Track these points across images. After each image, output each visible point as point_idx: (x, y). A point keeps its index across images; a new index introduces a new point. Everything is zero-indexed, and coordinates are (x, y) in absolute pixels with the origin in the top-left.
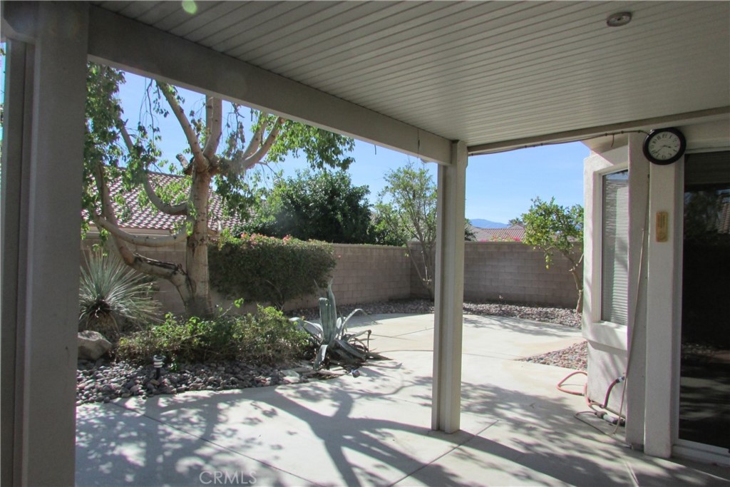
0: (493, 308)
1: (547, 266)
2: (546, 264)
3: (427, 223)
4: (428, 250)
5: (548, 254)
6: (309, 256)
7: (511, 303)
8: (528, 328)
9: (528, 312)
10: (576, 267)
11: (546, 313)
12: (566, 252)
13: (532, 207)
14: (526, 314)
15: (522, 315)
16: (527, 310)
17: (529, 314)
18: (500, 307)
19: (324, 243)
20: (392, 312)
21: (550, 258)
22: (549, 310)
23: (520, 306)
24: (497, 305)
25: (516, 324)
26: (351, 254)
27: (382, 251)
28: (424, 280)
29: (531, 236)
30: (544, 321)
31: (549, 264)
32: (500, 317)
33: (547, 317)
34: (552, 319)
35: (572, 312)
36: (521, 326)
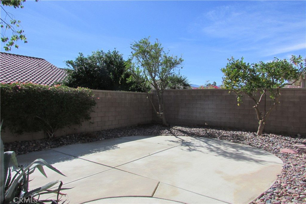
0: (201, 131)
1: (238, 104)
2: (237, 103)
3: (160, 78)
4: (161, 94)
5: (239, 96)
6: (71, 98)
7: (212, 127)
8: (228, 151)
9: (224, 135)
10: (257, 104)
11: (237, 136)
12: (250, 95)
13: (228, 64)
14: (223, 136)
15: (221, 137)
16: (224, 133)
17: (225, 136)
18: (206, 131)
19: (86, 89)
20: (135, 135)
21: (240, 99)
22: (239, 133)
23: (219, 129)
24: (204, 129)
25: (219, 146)
26: (111, 97)
27: (133, 95)
28: (158, 113)
29: (228, 83)
30: (237, 142)
31: (239, 103)
32: (206, 139)
33: (238, 139)
34: (242, 140)
35: (255, 135)
36: (222, 147)
